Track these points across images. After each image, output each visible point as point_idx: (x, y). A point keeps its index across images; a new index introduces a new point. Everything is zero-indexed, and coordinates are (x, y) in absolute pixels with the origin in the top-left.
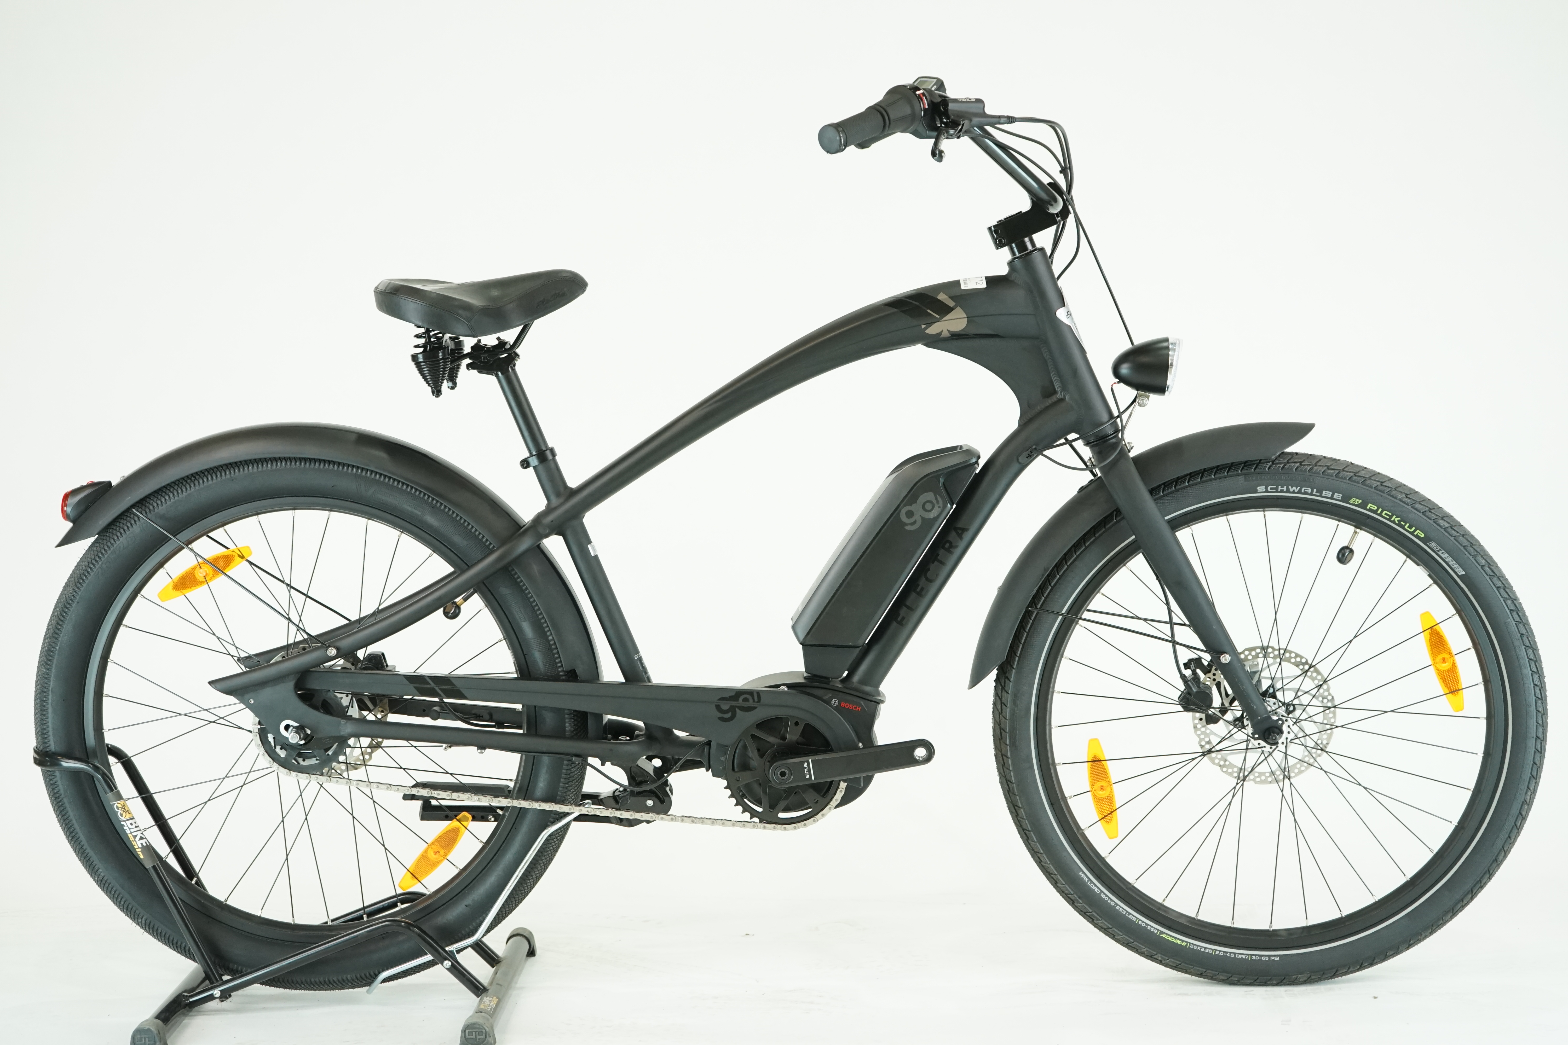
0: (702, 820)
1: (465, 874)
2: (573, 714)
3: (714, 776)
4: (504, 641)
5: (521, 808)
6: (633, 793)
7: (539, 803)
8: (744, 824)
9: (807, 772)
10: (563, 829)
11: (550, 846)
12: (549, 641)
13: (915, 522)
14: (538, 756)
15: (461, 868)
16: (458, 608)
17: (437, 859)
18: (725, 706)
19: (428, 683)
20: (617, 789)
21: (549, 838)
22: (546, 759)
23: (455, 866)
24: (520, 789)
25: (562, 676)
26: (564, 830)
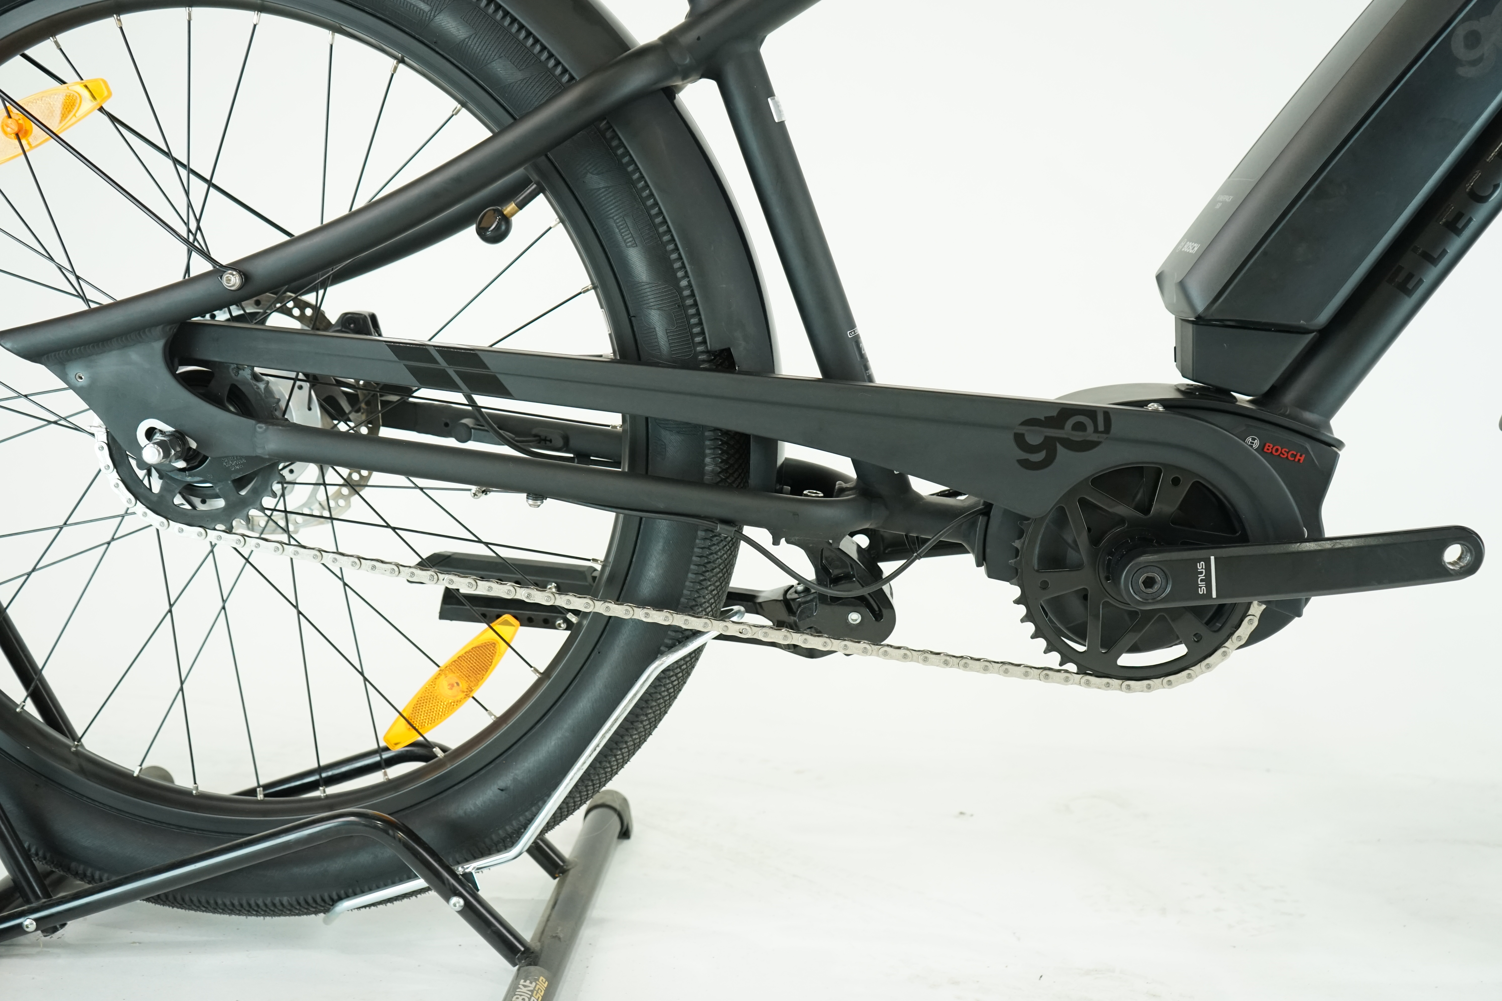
0: (964, 661)
1: (504, 728)
2: (721, 440)
3: (990, 575)
4: (593, 291)
5: (610, 617)
6: (823, 599)
7: (645, 611)
8: (1047, 675)
9: (1202, 580)
10: (688, 659)
11: (663, 689)
12: (680, 290)
13: (1480, 59)
14: (646, 518)
15: (498, 715)
16: (506, 221)
17: (455, 697)
18: (1034, 438)
19: (435, 361)
20: (792, 586)
21: (662, 675)
22: (663, 526)
23: (486, 710)
24: (611, 579)
25: (704, 361)
26: (691, 660)
